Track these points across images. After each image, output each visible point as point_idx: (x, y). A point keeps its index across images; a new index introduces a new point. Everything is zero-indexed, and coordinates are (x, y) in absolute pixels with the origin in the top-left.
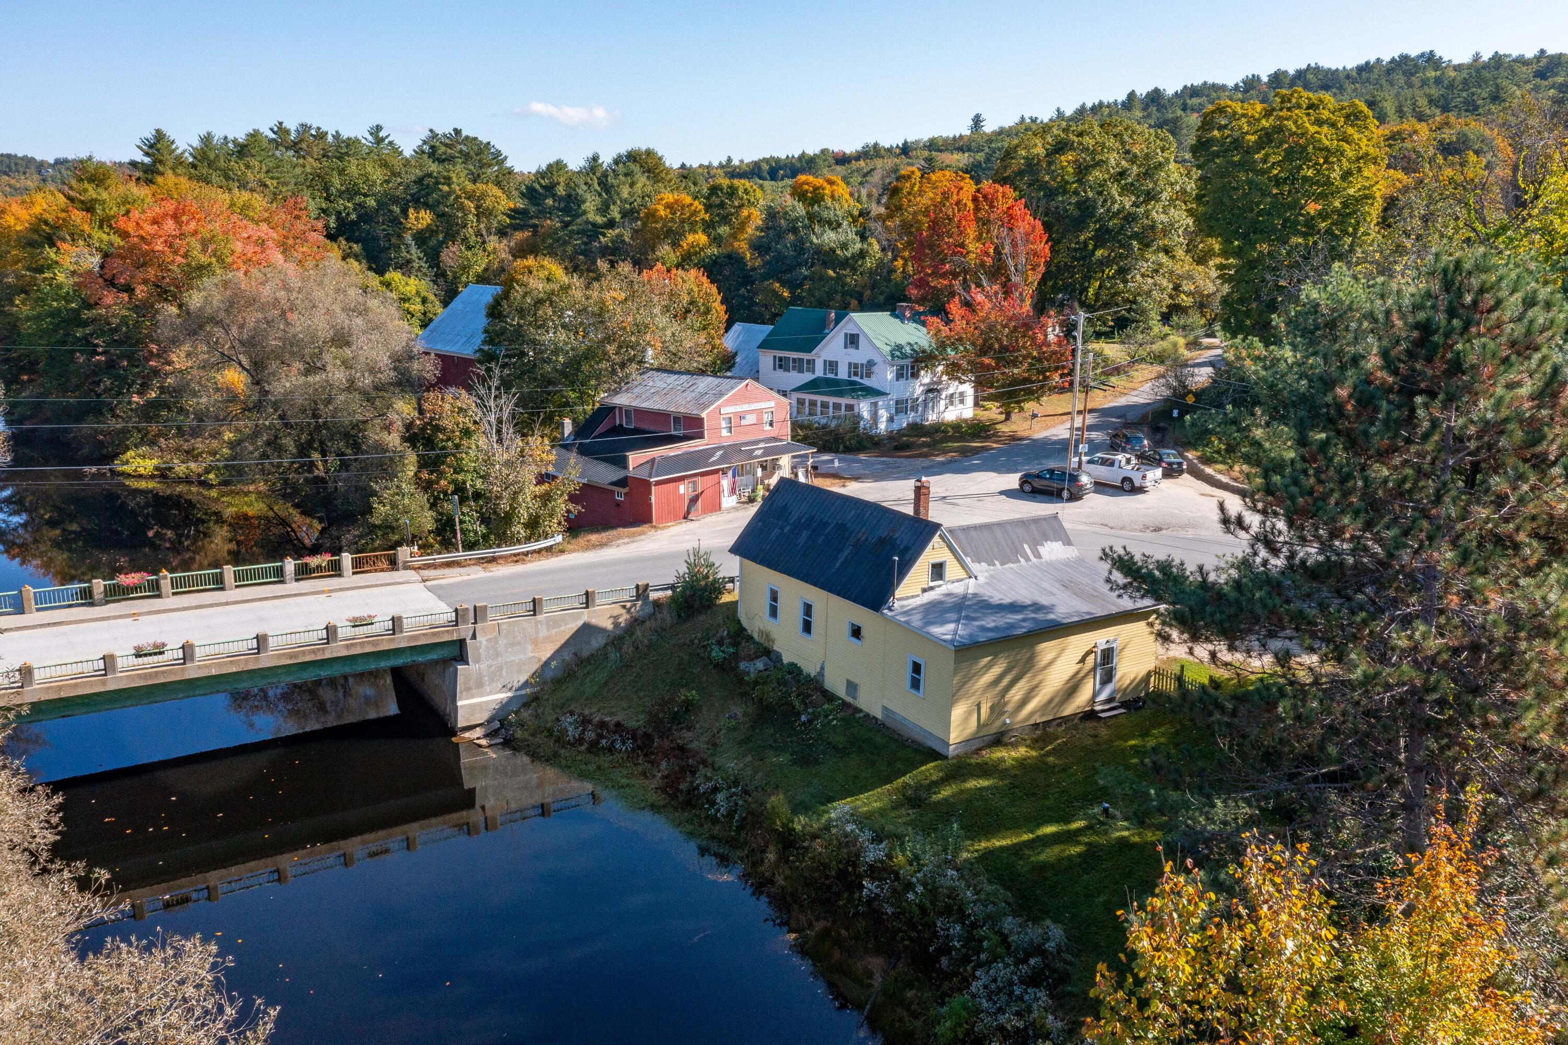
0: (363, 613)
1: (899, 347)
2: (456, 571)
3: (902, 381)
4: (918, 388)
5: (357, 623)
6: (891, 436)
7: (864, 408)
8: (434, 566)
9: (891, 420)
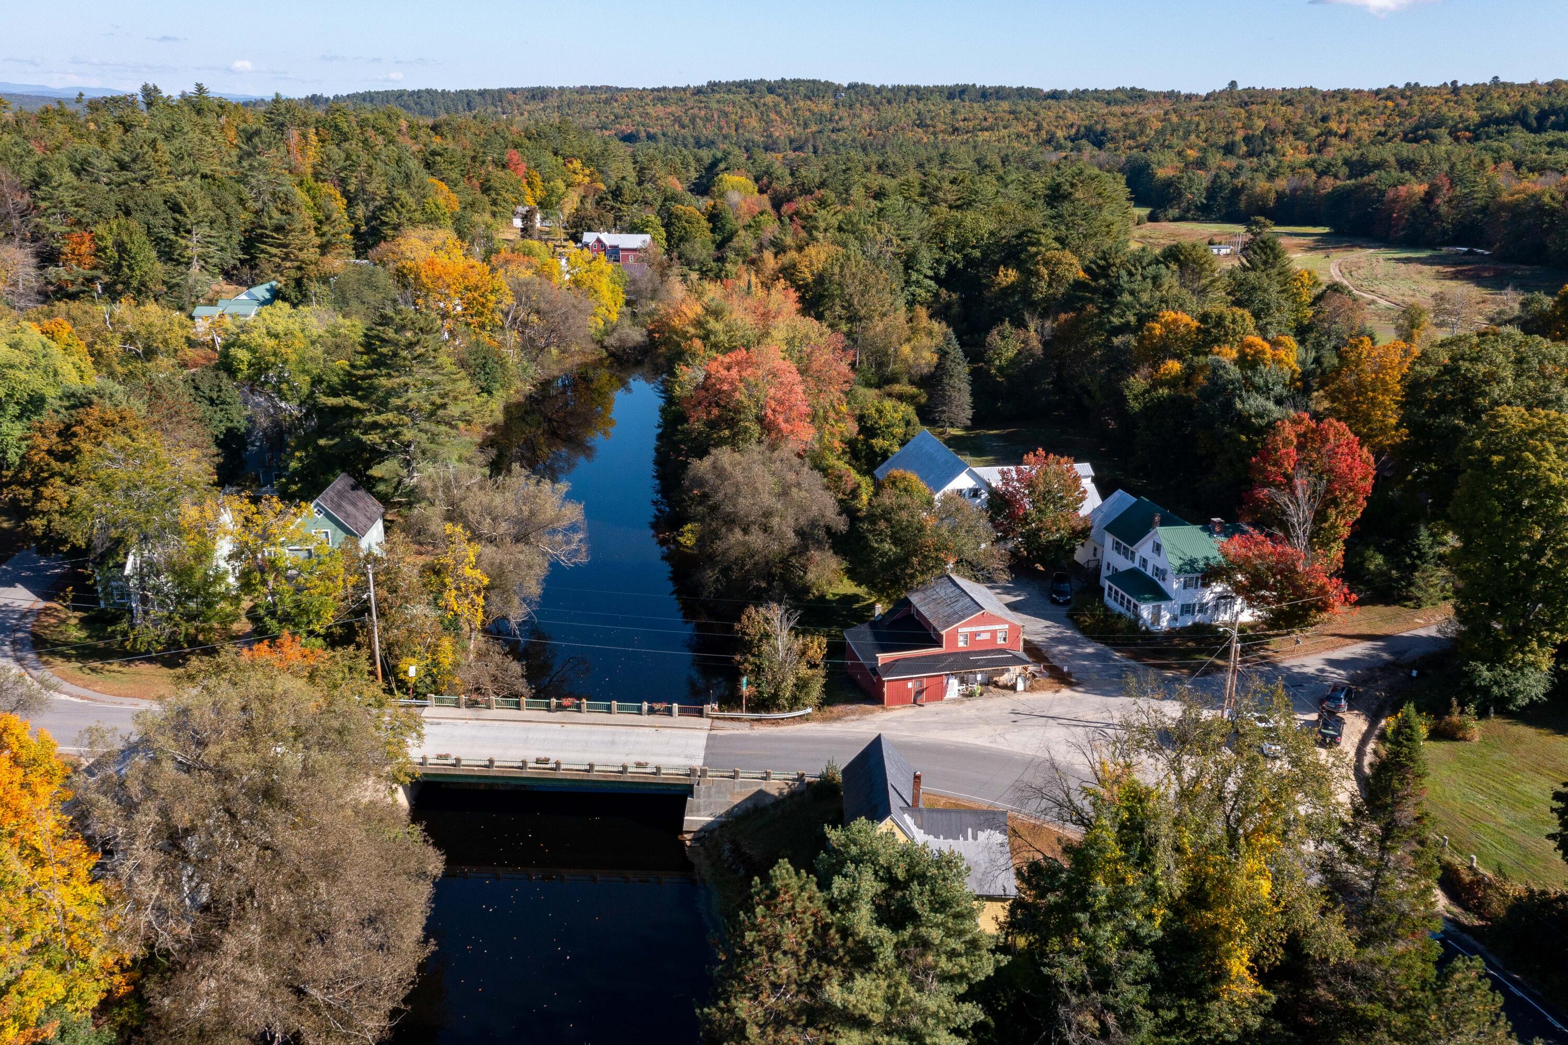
0: (642, 760)
1: (1192, 562)
2: (736, 724)
3: (1191, 590)
4: (1208, 596)
5: (639, 765)
6: (1171, 634)
7: (1146, 611)
8: (724, 719)
9: (1175, 618)
